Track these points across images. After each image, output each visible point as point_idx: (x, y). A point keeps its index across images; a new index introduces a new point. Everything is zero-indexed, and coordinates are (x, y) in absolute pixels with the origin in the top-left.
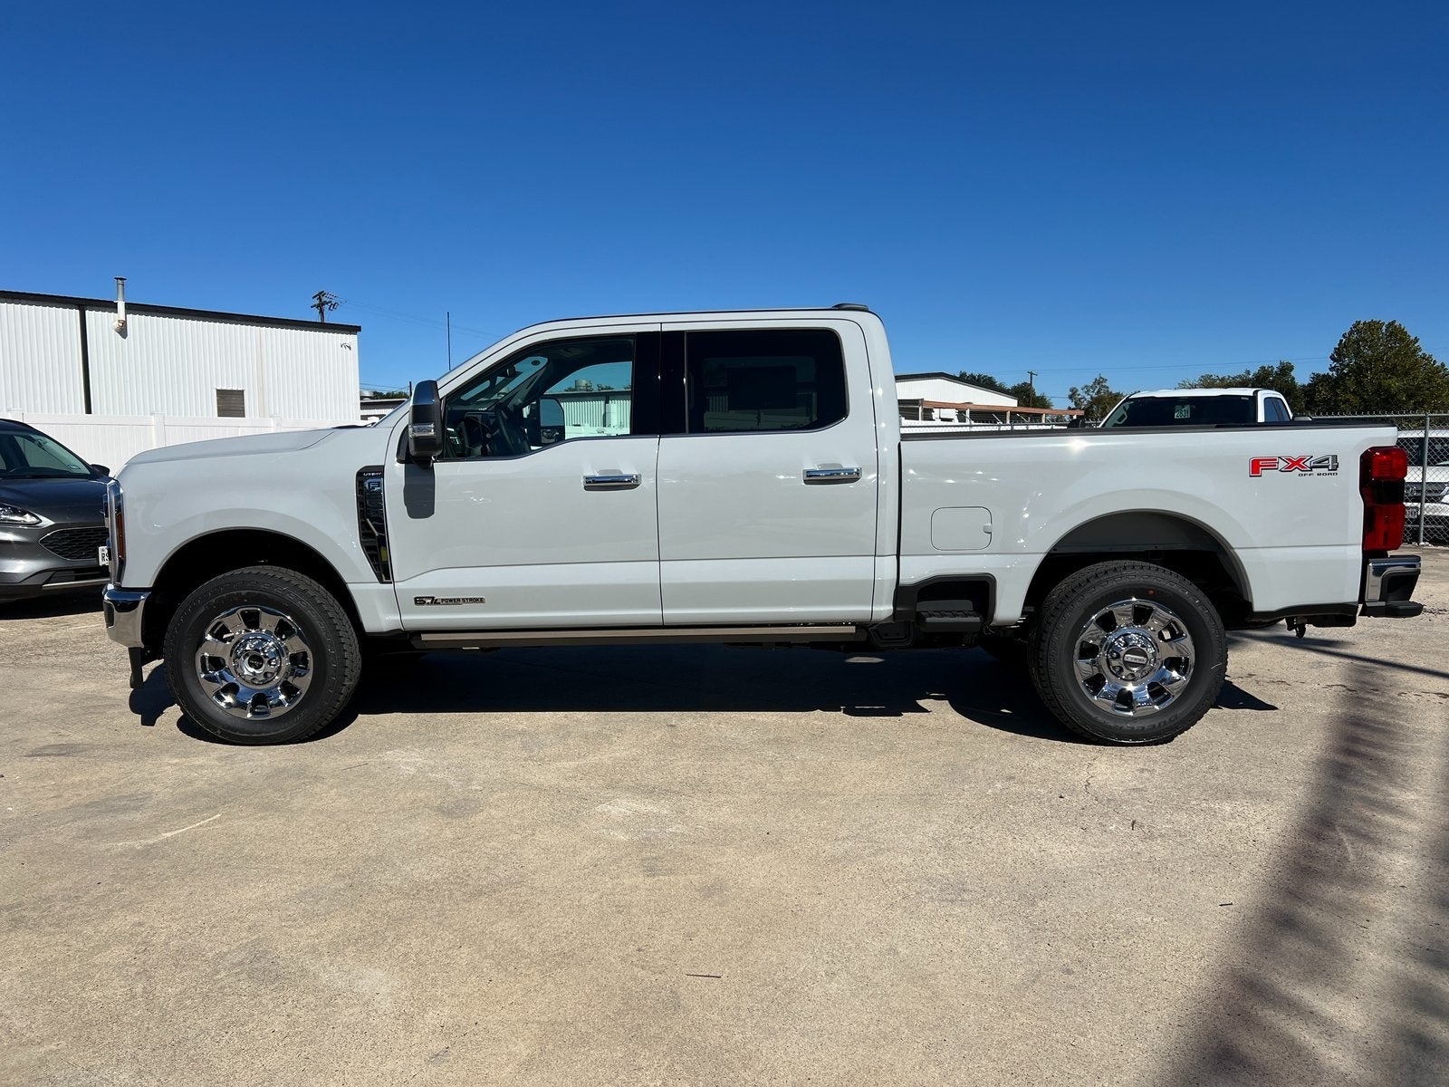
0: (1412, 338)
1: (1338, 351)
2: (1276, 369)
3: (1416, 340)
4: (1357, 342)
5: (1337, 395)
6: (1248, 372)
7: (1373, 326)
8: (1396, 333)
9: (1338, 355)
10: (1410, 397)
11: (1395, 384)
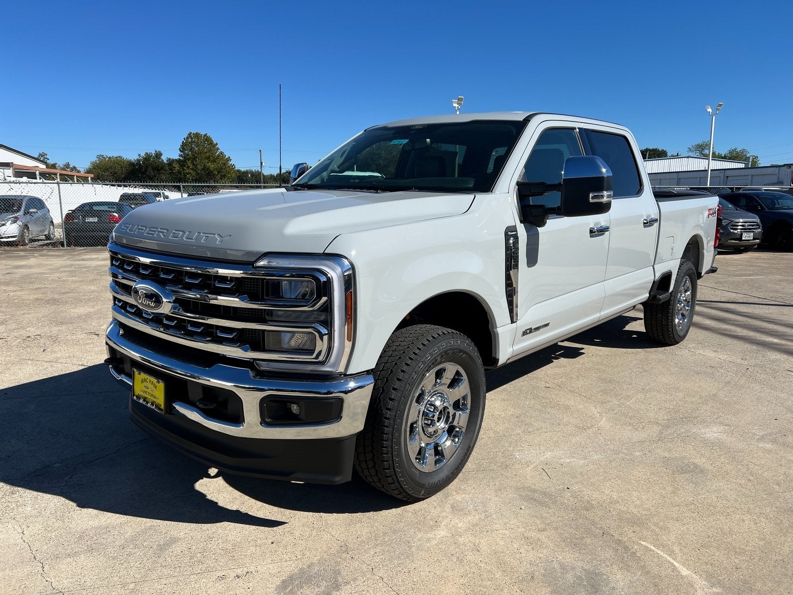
0: (215, 143)
1: (182, 146)
2: (153, 155)
3: (217, 144)
4: (191, 143)
5: (184, 170)
6: (140, 155)
7: (197, 135)
8: (208, 139)
9: (183, 148)
10: (219, 172)
11: (212, 166)
